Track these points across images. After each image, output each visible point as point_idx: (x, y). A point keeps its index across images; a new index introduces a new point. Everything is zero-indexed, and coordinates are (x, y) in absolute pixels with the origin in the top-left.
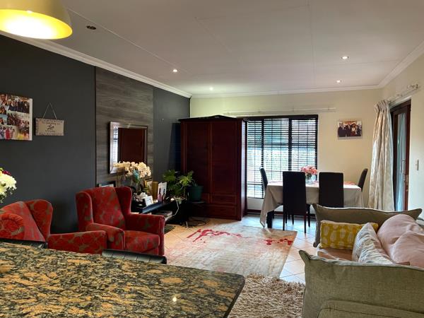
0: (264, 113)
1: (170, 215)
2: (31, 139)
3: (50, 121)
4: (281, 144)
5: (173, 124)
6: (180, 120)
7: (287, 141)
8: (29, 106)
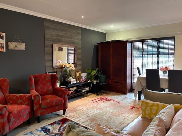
0: (143, 38)
1: (87, 89)
2: (5, 51)
3: (16, 43)
4: (153, 54)
5: (95, 45)
6: (98, 44)
7: (156, 53)
8: (3, 36)
